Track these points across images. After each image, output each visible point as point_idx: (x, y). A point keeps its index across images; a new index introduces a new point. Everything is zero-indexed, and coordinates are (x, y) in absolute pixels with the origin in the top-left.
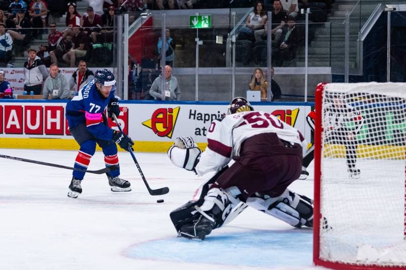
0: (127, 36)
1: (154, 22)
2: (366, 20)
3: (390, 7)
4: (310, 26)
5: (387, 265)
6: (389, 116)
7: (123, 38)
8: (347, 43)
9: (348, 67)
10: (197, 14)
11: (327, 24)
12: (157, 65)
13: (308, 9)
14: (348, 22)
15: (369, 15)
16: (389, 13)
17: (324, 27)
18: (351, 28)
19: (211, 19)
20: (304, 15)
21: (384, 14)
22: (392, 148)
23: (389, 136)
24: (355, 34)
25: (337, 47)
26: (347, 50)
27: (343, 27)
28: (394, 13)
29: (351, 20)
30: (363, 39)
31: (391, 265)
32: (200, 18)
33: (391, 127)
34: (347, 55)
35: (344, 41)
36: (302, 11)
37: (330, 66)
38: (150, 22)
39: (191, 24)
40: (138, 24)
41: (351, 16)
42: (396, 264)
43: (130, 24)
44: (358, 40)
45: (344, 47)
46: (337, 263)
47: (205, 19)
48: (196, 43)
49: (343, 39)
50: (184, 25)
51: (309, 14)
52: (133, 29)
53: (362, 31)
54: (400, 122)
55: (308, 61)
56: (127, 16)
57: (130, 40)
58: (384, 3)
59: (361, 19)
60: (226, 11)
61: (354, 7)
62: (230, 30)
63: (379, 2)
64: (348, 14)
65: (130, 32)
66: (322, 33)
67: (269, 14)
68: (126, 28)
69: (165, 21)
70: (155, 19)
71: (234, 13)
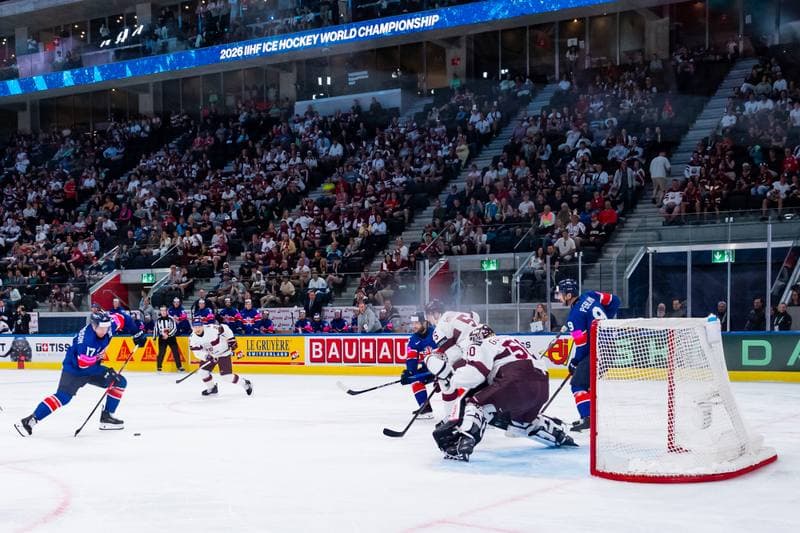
0: (428, 278)
1: (450, 266)
2: (630, 261)
3: (651, 249)
4: (583, 267)
7: (424, 280)
8: (615, 281)
10: (487, 259)
11: (598, 264)
13: (581, 253)
14: (615, 263)
15: (633, 256)
16: (650, 255)
17: (595, 268)
18: (617, 268)
19: (499, 262)
21: (646, 256)
23: (652, 361)
24: (621, 273)
26: (615, 286)
27: (611, 267)
28: (655, 254)
29: (618, 261)
30: (628, 277)
31: (657, 475)
32: (489, 262)
33: (653, 351)
35: (612, 279)
38: (446, 266)
39: (482, 267)
40: (437, 268)
41: (618, 257)
42: (661, 475)
43: (430, 268)
44: (624, 278)
45: (612, 284)
46: (612, 473)
47: (493, 263)
48: (486, 283)
49: (611, 277)
50: (476, 268)
51: (582, 257)
52: (432, 272)
53: (627, 270)
56: (427, 261)
57: (430, 280)
58: (646, 246)
59: (627, 259)
60: (512, 255)
61: (620, 250)
62: (514, 271)
63: (642, 245)
64: (615, 256)
65: (430, 274)
66: (592, 273)
67: (548, 257)
68: (427, 272)
69: (459, 265)
70: (451, 263)
71: (518, 257)
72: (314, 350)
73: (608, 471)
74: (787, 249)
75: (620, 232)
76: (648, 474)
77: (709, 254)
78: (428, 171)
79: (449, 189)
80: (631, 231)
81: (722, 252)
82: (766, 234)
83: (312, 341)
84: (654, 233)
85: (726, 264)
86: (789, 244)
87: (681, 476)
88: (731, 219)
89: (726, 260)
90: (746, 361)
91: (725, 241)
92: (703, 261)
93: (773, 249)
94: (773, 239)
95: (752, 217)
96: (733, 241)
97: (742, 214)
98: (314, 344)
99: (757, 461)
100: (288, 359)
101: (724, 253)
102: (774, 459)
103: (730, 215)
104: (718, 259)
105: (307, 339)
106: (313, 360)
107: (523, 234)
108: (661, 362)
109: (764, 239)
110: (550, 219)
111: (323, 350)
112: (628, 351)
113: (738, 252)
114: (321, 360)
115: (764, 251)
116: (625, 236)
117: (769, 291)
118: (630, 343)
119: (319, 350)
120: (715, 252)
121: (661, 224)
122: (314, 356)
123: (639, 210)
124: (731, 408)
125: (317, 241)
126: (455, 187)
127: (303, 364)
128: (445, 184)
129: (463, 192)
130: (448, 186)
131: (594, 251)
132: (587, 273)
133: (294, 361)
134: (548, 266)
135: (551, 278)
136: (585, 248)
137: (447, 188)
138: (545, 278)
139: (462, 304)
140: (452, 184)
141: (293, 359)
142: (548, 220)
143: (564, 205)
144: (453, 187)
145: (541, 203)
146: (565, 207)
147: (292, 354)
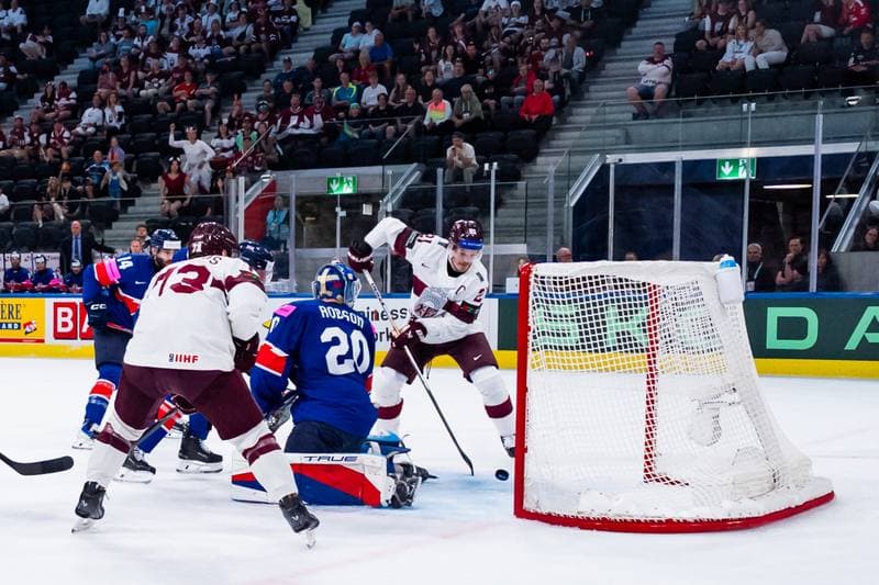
0: (242, 206)
1: (278, 187)
2: (576, 177)
3: (611, 159)
4: (496, 187)
5: (623, 518)
6: (612, 311)
7: (237, 210)
8: (551, 209)
9: (552, 244)
10: (339, 175)
11: (521, 184)
12: (282, 246)
13: (495, 164)
14: (552, 181)
15: (581, 171)
16: (612, 166)
17: (516, 189)
18: (555, 188)
19: (356, 182)
20: (489, 173)
21: (605, 168)
22: (625, 356)
23: (611, 340)
24: (560, 197)
25: (535, 216)
26: (551, 218)
27: (545, 188)
28: (621, 168)
29: (557, 178)
30: (572, 204)
31: (628, 519)
32: (341, 181)
33: (613, 325)
34: (551, 227)
35: (546, 207)
36: (486, 166)
37: (525, 242)
38: (272, 187)
39: (329, 188)
40: (257, 190)
41: (556, 171)
42: (635, 518)
43: (246, 190)
44: (566, 205)
45: (545, 215)
46: (550, 514)
47: (348, 182)
48: (336, 214)
49: (544, 205)
50: (319, 190)
51: (496, 171)
52: (250, 196)
53: (571, 192)
54: (627, 320)
55: (495, 236)
56: (242, 180)
57: (246, 211)
58: (604, 152)
59: (570, 176)
60: (377, 169)
61: (560, 159)
62: (382, 195)
63: (597, 151)
64: (552, 169)
65: (246, 200)
66: (513, 197)
67: (440, 171)
68: (241, 196)
69: (294, 185)
70: (278, 182)
71: (389, 172)
72: (60, 320)
73: (544, 511)
74: (848, 155)
75: (561, 130)
76: (612, 516)
77: (712, 165)
78: (243, 35)
79: (279, 64)
80: (579, 129)
81: (735, 162)
82: (812, 130)
83: (57, 306)
84: (617, 132)
85: (741, 183)
86: (850, 147)
87: (669, 521)
88: (753, 105)
89: (742, 174)
90: (773, 342)
91: (741, 144)
92: (701, 178)
93: (823, 156)
94: (826, 140)
95: (785, 103)
96: (755, 144)
97: (771, 98)
98: (60, 310)
99: (799, 501)
100: (20, 334)
101: (737, 163)
102: (829, 497)
103: (750, 100)
104: (727, 173)
105: (49, 302)
106: (58, 336)
107: (397, 134)
108: (625, 343)
109: (811, 141)
110: (444, 110)
111: (74, 319)
112: (571, 324)
113: (762, 164)
114: (71, 336)
115: (810, 159)
116: (568, 138)
117: (817, 226)
118: (574, 312)
119: (68, 319)
120: (723, 162)
121: (631, 116)
122: (61, 329)
123: (593, 95)
124: (756, 413)
125: (64, 150)
126: (289, 60)
127: (42, 341)
128: (273, 56)
129: (302, 70)
130: (277, 59)
131: (515, 161)
132: (504, 197)
133: (28, 336)
134: (440, 185)
135: (444, 206)
136: (501, 156)
137: (276, 63)
138: (435, 207)
139: (296, 247)
140: (283, 57)
141: (27, 333)
142: (439, 113)
143: (466, 88)
144: (285, 61)
145: (429, 84)
146: (467, 92)
147: (25, 326)
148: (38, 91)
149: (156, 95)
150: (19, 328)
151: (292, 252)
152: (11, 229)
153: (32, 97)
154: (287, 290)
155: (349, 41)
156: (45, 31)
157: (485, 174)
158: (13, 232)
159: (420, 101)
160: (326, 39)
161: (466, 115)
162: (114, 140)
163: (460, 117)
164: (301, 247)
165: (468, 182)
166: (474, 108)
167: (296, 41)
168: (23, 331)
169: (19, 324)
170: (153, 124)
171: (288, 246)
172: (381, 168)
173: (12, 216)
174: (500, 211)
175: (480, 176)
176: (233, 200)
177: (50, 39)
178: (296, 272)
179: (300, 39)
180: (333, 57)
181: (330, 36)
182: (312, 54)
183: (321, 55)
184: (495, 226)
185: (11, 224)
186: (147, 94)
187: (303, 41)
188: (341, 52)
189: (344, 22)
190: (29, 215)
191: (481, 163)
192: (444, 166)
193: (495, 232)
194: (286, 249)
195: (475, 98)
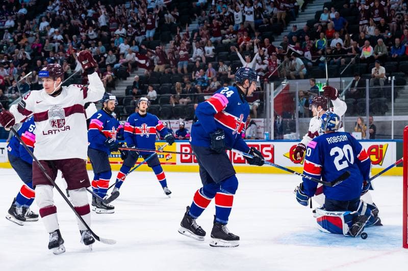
0: (273, 97)
1: (290, 88)
4: (394, 88)
7: (270, 99)
10: (319, 82)
12: (293, 116)
13: (394, 77)
17: (404, 89)
20: (391, 81)
32: (320, 85)
36: (389, 78)
38: (287, 88)
40: (280, 90)
43: (274, 89)
51: (394, 81)
52: (277, 92)
55: (394, 112)
56: (272, 84)
57: (275, 99)
60: (338, 79)
62: (341, 92)
65: (275, 94)
66: (402, 93)
67: (367, 80)
68: (272, 93)
69: (297, 87)
70: (291, 85)
71: (343, 81)
78: (272, 13)
79: (291, 27)
83: (182, 146)
98: (184, 148)
100: (163, 160)
105: (178, 144)
106: (183, 161)
107: (347, 63)
110: (370, 51)
114: (189, 161)
122: (184, 158)
126: (296, 26)
127: (175, 164)
128: (287, 24)
129: (301, 31)
130: (289, 26)
131: (404, 76)
132: (398, 93)
133: (168, 162)
134: (367, 87)
135: (370, 98)
136: (396, 73)
137: (288, 28)
138: (365, 97)
139: (299, 117)
140: (292, 25)
141: (167, 160)
142: (367, 53)
143: (380, 40)
144: (294, 26)
145: (363, 38)
146: (381, 42)
147: (166, 156)
148: (171, 40)
149: (230, 42)
150: (163, 157)
151: (297, 119)
152: (159, 108)
153: (169, 43)
154: (295, 138)
155: (324, 17)
156: (176, 10)
157: (389, 82)
158: (160, 110)
159: (358, 46)
160: (312, 16)
161: (380, 53)
162: (210, 65)
163: (377, 54)
164: (302, 117)
165: (382, 86)
166: (383, 50)
167: (298, 17)
168: (165, 159)
169: (163, 155)
170: (229, 56)
171: (295, 117)
172: (339, 78)
173: (159, 102)
174: (397, 100)
175: (387, 83)
176: (268, 94)
177: (178, 14)
178: (299, 129)
179: (300, 16)
180: (316, 25)
181: (314, 15)
182: (306, 23)
183: (310, 24)
184: (394, 107)
185: (159, 105)
186: (225, 42)
187: (301, 17)
188: (320, 22)
189: (320, 8)
190: (167, 101)
191: (387, 76)
192: (370, 78)
193: (394, 110)
194: (294, 118)
195: (384, 45)
